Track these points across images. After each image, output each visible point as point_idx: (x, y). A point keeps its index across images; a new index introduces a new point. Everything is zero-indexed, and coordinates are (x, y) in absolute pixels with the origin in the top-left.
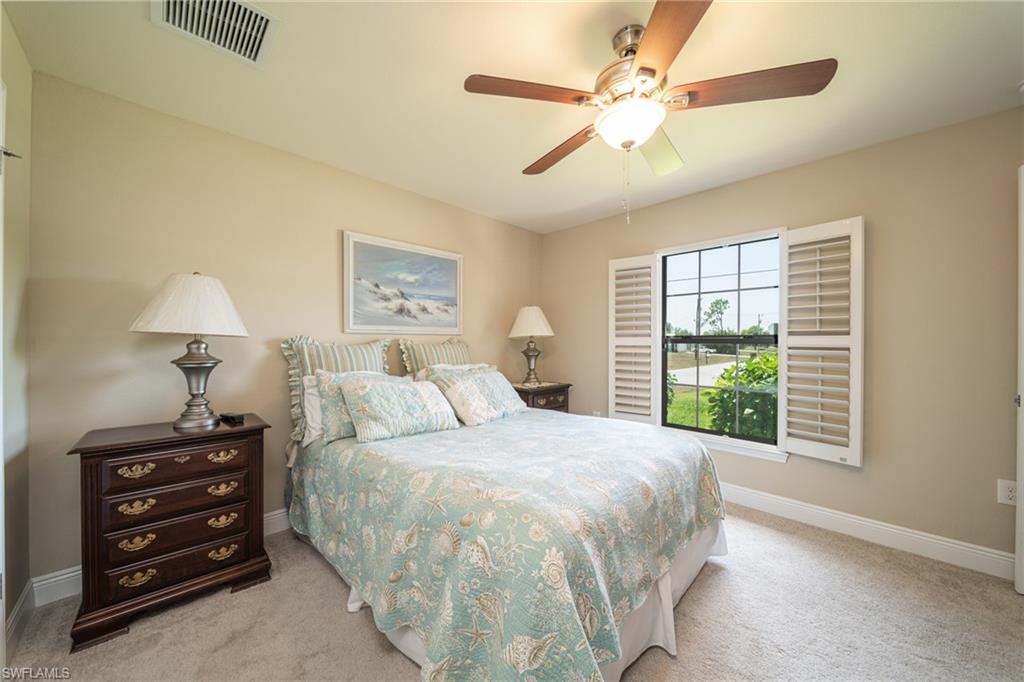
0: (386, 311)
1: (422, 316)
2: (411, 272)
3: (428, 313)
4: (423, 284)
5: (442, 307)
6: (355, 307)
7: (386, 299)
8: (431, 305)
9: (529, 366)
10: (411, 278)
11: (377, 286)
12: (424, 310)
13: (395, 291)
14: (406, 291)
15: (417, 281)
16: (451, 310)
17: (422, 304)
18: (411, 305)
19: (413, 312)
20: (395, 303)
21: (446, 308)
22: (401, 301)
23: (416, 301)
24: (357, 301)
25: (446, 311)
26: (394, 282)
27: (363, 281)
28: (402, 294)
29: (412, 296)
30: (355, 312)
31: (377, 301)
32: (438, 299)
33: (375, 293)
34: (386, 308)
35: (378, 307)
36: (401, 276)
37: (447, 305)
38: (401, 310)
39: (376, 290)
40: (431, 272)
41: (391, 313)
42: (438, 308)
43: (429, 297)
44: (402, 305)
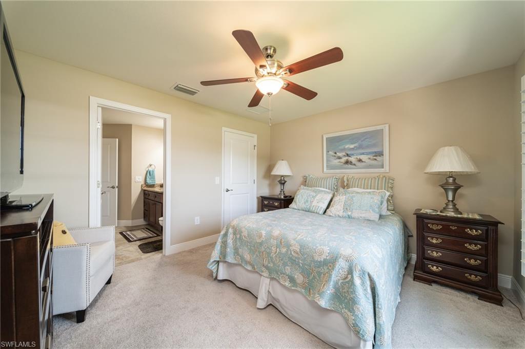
0: (339, 164)
1: (359, 164)
2: (352, 144)
3: (363, 162)
4: (360, 147)
5: (372, 157)
6: (327, 163)
7: (339, 158)
8: (363, 157)
9: (447, 197)
10: (352, 146)
11: (336, 153)
12: (360, 160)
13: (344, 154)
14: (349, 153)
15: (355, 147)
16: (379, 158)
17: (358, 158)
18: (352, 159)
19: (353, 162)
20: (344, 159)
21: (375, 158)
22: (347, 158)
23: (356, 157)
24: (327, 161)
25: (375, 159)
26: (344, 149)
27: (330, 152)
28: (347, 155)
29: (353, 155)
30: (327, 165)
31: (335, 159)
32: (368, 154)
33: (335, 156)
34: (340, 162)
35: (336, 162)
36: (347, 147)
37: (376, 156)
38: (347, 162)
39: (335, 155)
40: (364, 140)
41: (342, 164)
42: (369, 159)
43: (363, 154)
44: (347, 160)
